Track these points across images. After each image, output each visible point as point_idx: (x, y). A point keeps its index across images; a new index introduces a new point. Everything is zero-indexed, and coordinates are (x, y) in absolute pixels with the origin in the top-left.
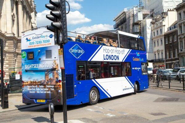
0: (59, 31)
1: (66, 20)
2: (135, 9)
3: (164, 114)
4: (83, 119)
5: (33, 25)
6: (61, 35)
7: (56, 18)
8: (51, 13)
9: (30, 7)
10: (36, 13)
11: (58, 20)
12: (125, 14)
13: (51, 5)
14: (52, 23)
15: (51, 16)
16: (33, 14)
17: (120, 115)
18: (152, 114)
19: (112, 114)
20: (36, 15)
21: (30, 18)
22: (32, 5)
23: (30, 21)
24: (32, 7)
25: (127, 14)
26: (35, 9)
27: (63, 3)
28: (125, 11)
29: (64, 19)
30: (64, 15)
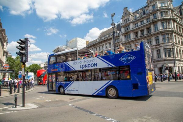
0: (23, 55)
1: (28, 50)
2: (64, 47)
3: (75, 99)
4: (34, 103)
5: (5, 50)
6: (24, 57)
7: (22, 48)
8: (20, 46)
9: (4, 40)
10: (7, 43)
11: (23, 49)
12: (59, 49)
13: (20, 42)
14: (20, 51)
15: (20, 47)
16: (5, 44)
17: (53, 100)
18: (69, 99)
19: (49, 100)
20: (7, 44)
21: (3, 45)
22: (5, 38)
23: (3, 47)
24: (5, 39)
25: (60, 49)
26: (7, 40)
27: (27, 42)
28: (59, 47)
29: (27, 49)
30: (27, 47)
